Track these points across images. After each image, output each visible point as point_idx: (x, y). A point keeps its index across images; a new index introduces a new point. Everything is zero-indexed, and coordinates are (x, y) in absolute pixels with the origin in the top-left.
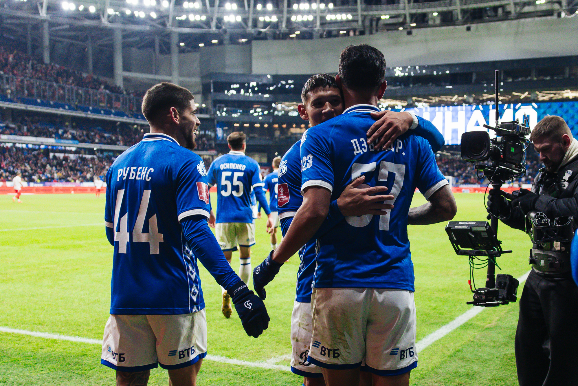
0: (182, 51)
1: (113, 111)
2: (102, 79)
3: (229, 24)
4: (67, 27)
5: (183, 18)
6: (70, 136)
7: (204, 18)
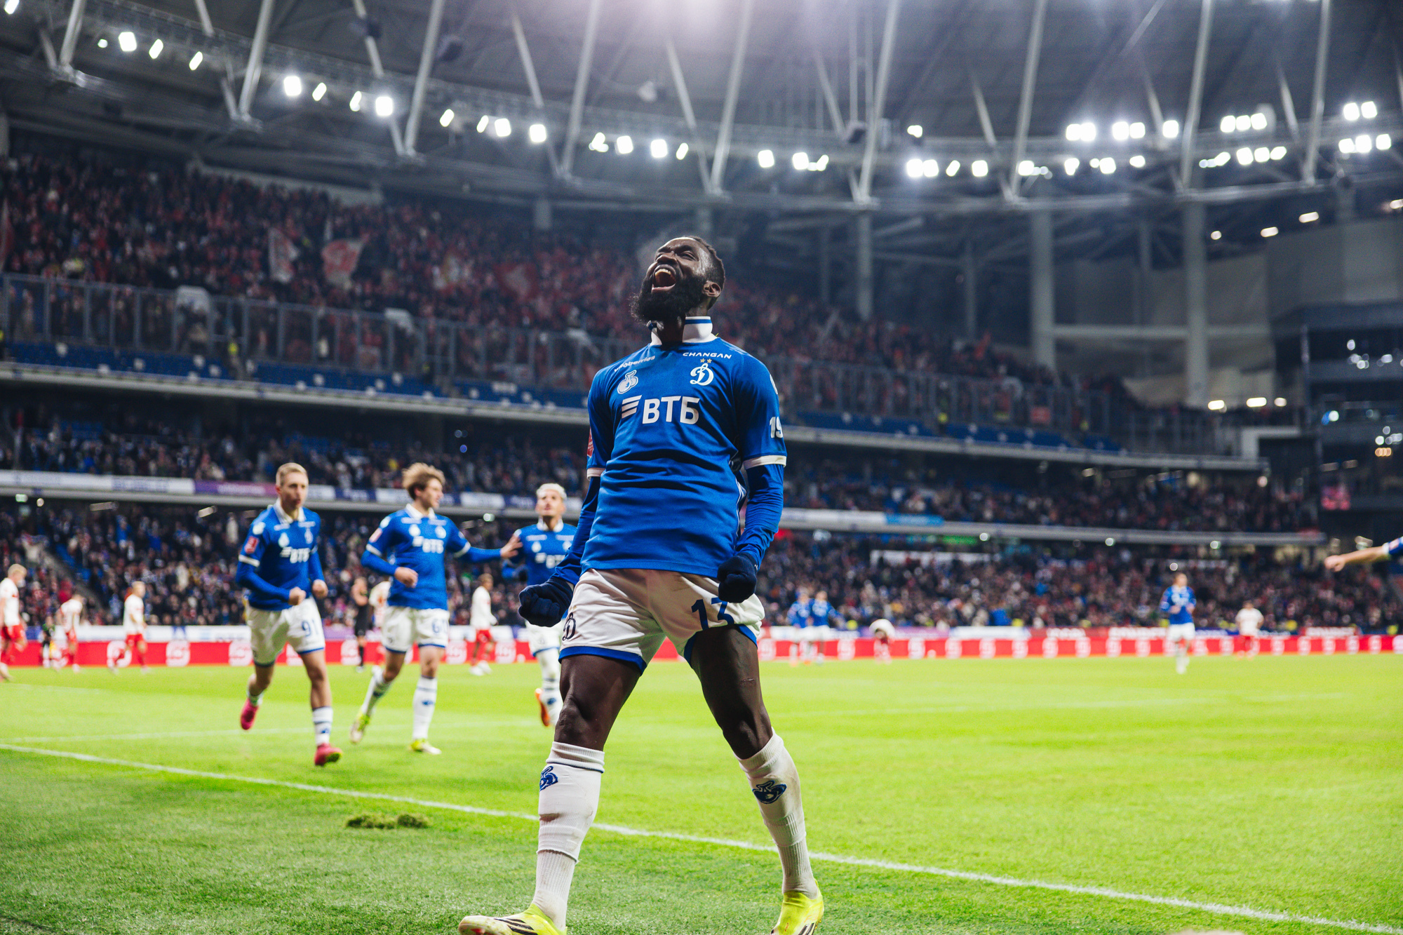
0: (1214, 254)
1: (1030, 433)
2: (1000, 349)
3: (1355, 159)
4: (917, 222)
5: (1221, 159)
6: (921, 506)
7: (1279, 153)
